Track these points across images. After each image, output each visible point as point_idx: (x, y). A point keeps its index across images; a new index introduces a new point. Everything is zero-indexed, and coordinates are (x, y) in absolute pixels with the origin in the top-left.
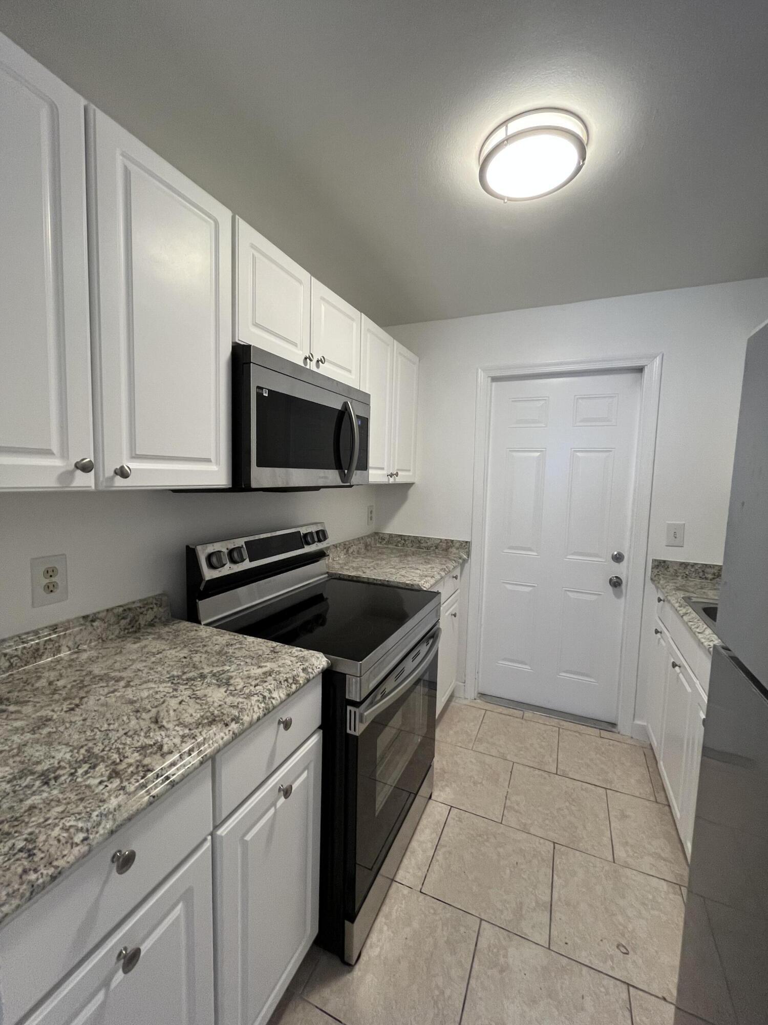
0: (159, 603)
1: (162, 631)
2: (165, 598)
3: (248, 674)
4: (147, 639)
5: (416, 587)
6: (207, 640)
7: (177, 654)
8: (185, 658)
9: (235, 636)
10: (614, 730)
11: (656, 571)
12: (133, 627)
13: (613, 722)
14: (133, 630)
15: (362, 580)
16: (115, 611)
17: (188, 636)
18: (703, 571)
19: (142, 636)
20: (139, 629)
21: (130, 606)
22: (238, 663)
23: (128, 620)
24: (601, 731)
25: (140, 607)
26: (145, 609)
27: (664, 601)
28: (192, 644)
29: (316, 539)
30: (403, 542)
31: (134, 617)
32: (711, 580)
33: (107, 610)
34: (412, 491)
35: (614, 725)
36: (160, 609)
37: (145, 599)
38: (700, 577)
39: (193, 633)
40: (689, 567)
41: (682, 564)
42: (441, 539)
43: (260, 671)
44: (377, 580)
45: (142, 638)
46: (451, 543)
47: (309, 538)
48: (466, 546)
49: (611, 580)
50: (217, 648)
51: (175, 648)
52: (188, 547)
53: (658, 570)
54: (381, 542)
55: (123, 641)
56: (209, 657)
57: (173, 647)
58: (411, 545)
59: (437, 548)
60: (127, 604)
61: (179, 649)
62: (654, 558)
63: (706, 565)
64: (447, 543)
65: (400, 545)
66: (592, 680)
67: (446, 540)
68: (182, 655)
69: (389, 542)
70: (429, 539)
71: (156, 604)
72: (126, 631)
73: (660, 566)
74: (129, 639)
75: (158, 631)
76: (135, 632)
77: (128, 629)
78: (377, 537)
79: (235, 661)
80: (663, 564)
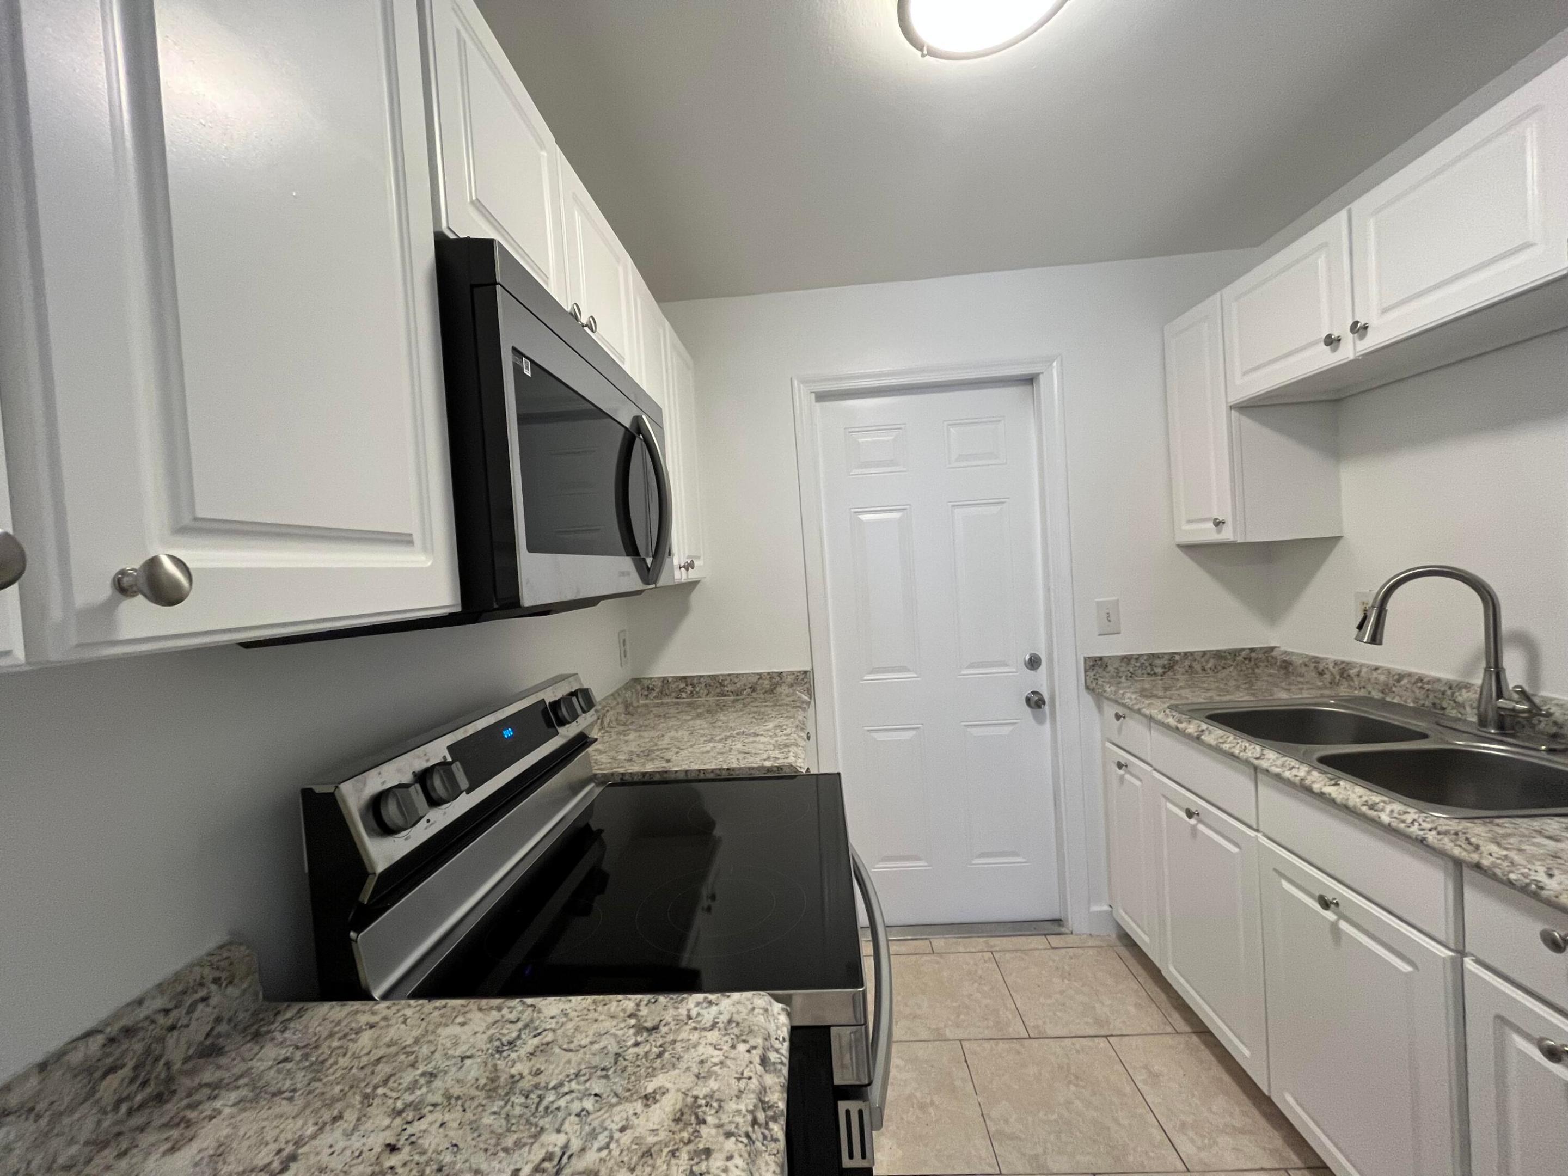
0: (224, 975)
1: (259, 1065)
2: (240, 952)
3: (637, 1141)
4: (217, 1112)
5: (787, 772)
6: (425, 1050)
7: (356, 1143)
8: (392, 1148)
9: (499, 1009)
10: (1063, 930)
11: (1091, 674)
12: (145, 1084)
13: (1056, 916)
14: (148, 1090)
15: (673, 777)
16: (76, 1058)
17: (356, 1057)
18: (1150, 665)
19: (192, 1106)
20: (170, 1079)
21: (125, 1021)
22: (576, 1107)
23: (126, 1072)
24: (1048, 937)
25: (167, 1012)
26: (183, 1011)
27: (1124, 717)
28: (385, 1082)
29: (579, 710)
30: (690, 688)
31: (148, 1051)
32: (1162, 676)
33: (43, 1067)
34: (695, 596)
35: (1058, 921)
36: (230, 990)
37: (177, 978)
38: (1149, 674)
39: (366, 1038)
40: (1133, 662)
41: (1123, 658)
42: (760, 674)
43: (661, 1113)
44: (705, 771)
45: (192, 1115)
46: (778, 679)
47: (564, 710)
48: (804, 679)
49: (1028, 700)
50: (473, 1070)
51: (335, 1119)
52: (307, 794)
53: (1094, 672)
54: (647, 696)
55: (122, 1155)
56: (469, 1115)
57: (327, 1115)
58: (706, 692)
59: (753, 689)
60: (117, 1016)
61: (351, 1117)
62: (1086, 655)
63: (1153, 655)
64: (771, 678)
65: (684, 695)
66: (1019, 860)
67: (769, 673)
68: (377, 1141)
69: (662, 694)
70: (737, 676)
71: (216, 981)
72: (124, 1108)
73: (1096, 665)
74: (146, 1139)
75: (239, 1068)
76: (159, 1099)
77: (128, 1098)
78: (639, 687)
79: (562, 1102)
80: (1099, 663)
